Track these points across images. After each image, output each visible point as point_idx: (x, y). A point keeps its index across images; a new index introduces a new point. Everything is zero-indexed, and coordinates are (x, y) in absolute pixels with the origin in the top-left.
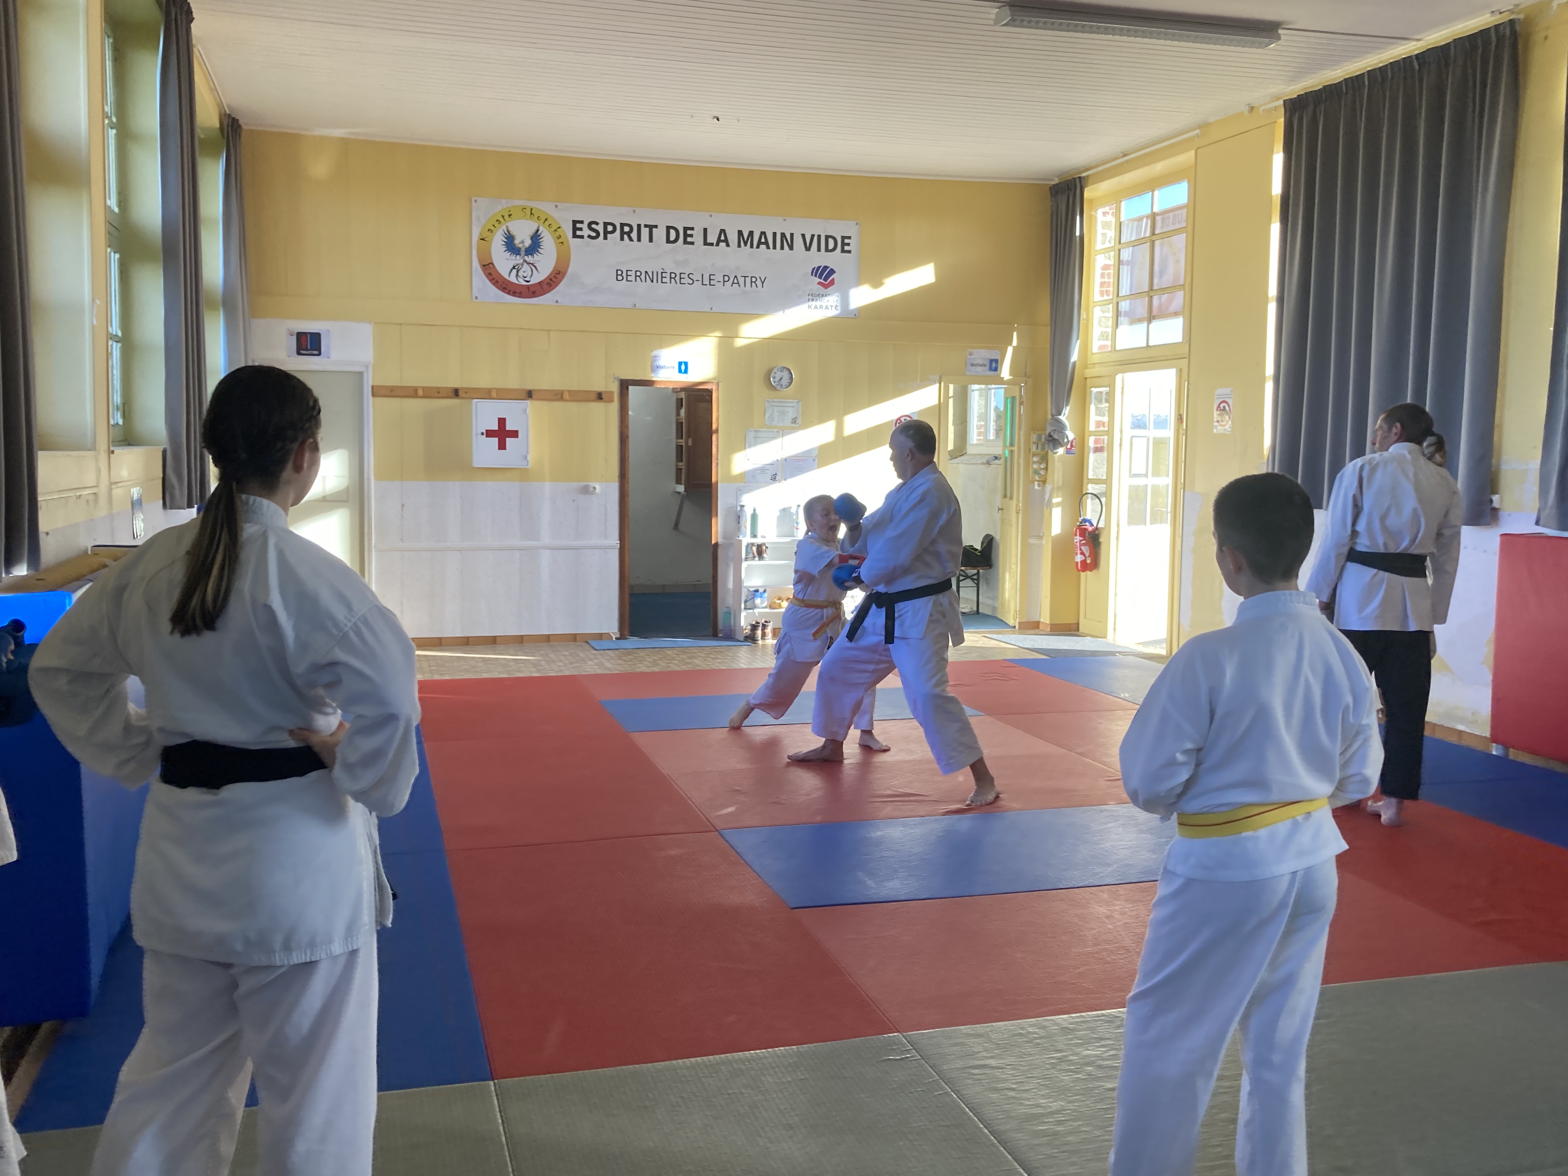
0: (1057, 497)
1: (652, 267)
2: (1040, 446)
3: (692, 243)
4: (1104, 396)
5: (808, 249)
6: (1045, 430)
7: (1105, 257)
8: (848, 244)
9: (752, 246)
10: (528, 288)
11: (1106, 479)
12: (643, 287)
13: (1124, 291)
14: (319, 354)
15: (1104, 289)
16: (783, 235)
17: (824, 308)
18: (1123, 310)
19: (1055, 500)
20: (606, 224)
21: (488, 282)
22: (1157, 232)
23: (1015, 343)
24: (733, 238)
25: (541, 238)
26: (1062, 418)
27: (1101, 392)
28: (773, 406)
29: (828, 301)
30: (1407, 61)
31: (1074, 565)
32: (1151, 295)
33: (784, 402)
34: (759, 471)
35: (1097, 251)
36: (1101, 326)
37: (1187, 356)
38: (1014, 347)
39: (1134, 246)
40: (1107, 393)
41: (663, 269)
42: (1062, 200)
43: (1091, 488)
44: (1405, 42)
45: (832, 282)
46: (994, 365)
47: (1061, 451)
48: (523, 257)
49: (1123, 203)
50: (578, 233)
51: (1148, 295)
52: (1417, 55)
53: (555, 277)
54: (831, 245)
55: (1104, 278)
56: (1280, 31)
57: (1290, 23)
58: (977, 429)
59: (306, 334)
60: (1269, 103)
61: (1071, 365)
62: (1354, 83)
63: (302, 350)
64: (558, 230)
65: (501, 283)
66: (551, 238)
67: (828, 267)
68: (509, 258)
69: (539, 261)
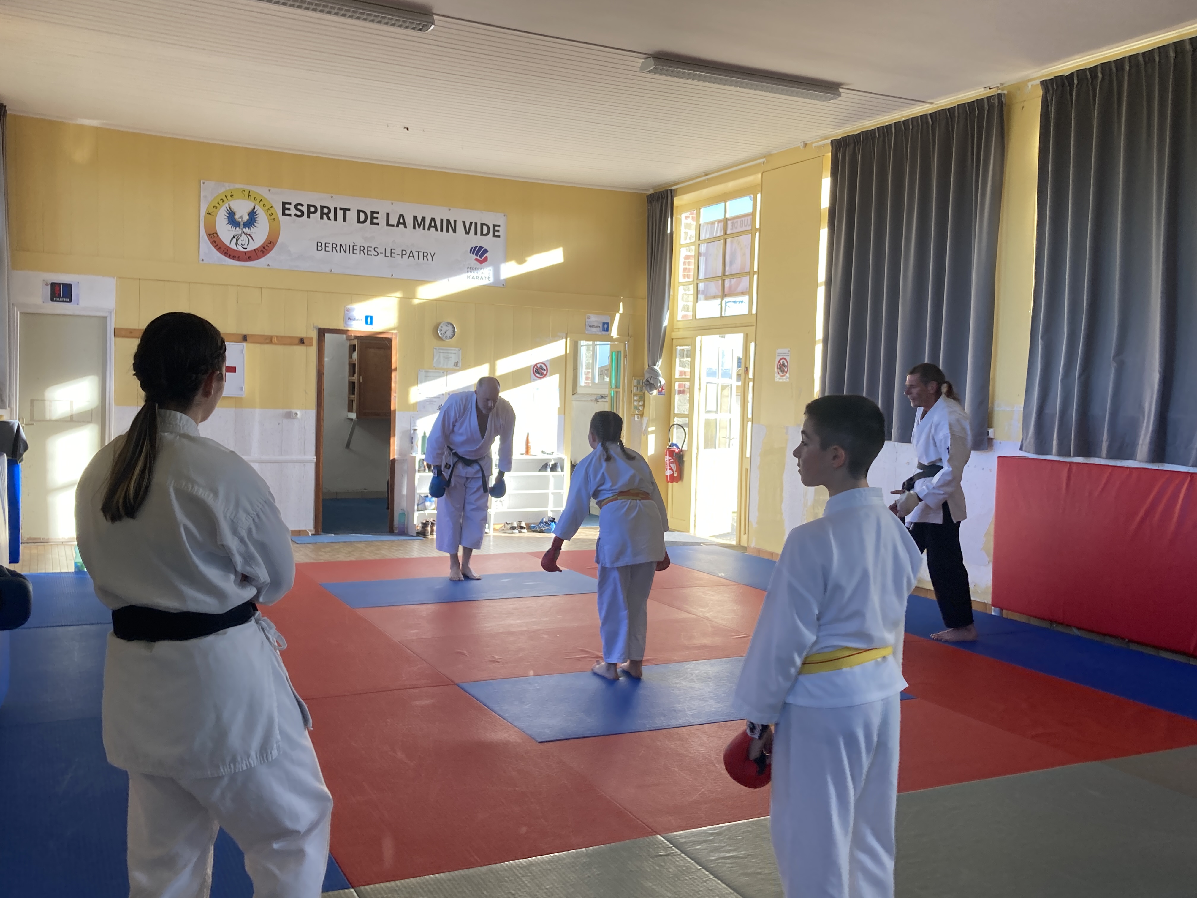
0: (652, 426)
1: (345, 241)
2: (639, 388)
3: (378, 224)
4: (685, 353)
5: (468, 233)
6: (643, 376)
7: (687, 249)
8: (498, 231)
9: (424, 229)
10: (245, 254)
11: (689, 414)
12: (338, 256)
13: (701, 276)
14: (71, 301)
16: (448, 221)
17: (479, 278)
18: (701, 289)
19: (650, 429)
20: (309, 206)
21: (213, 248)
22: (728, 232)
23: (621, 311)
24: (409, 221)
25: (257, 215)
26: (657, 368)
27: (683, 350)
28: (440, 352)
29: (482, 273)
30: (923, 117)
31: (665, 478)
32: (724, 279)
33: (449, 350)
34: (428, 403)
35: (682, 244)
36: (683, 300)
37: (755, 324)
38: (620, 314)
39: (710, 242)
40: (688, 350)
41: (354, 243)
42: (657, 206)
43: (677, 420)
44: (922, 104)
45: (486, 259)
46: (606, 327)
47: (655, 392)
48: (242, 229)
49: (702, 210)
50: (287, 212)
51: (722, 279)
52: (930, 114)
53: (267, 246)
54: (485, 230)
55: (686, 265)
56: (841, 90)
57: (848, 84)
58: (585, 375)
59: (59, 284)
60: (819, 141)
61: (663, 328)
62: (884, 131)
63: (56, 297)
64: (271, 209)
65: (223, 249)
66: (265, 215)
67: (483, 248)
68: (230, 229)
69: (255, 233)
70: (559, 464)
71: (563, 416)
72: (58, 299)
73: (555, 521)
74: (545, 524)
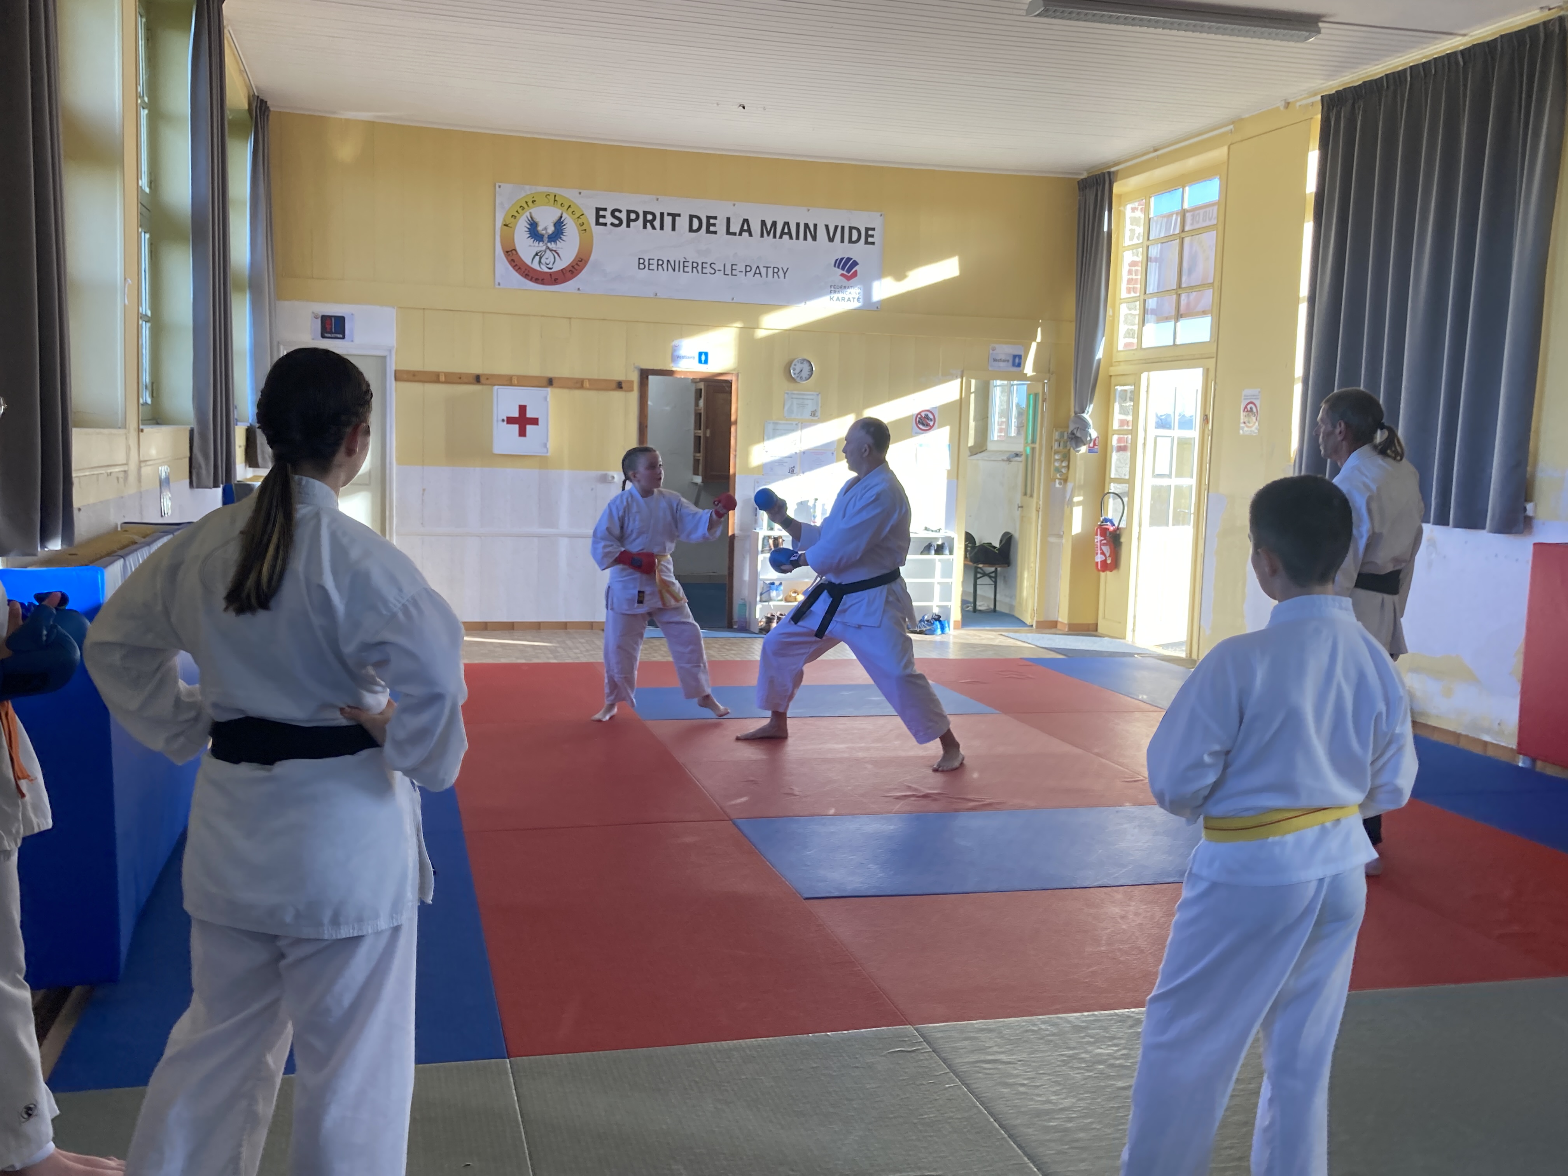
0: (1079, 495)
1: (675, 255)
2: (1062, 444)
3: (715, 233)
4: (1129, 395)
5: (831, 240)
6: (1068, 427)
7: (1133, 253)
8: (872, 236)
9: (775, 237)
11: (1129, 479)
12: (664, 275)
13: (1152, 288)
14: (343, 338)
15: (1132, 286)
16: (806, 226)
17: (846, 300)
18: (1150, 308)
19: (1076, 499)
20: (629, 212)
21: (511, 268)
22: (1187, 229)
23: (1039, 339)
24: (756, 228)
25: (564, 225)
26: (1086, 416)
27: (1126, 391)
28: (792, 398)
29: (850, 293)
30: (1451, 56)
31: (1094, 565)
32: (1179, 293)
33: (805, 394)
34: (777, 464)
35: (1124, 247)
36: (1127, 323)
37: (1215, 355)
38: (1038, 343)
39: (1162, 243)
40: (1131, 392)
41: (685, 258)
42: (1091, 196)
43: (1113, 488)
44: (1450, 37)
45: (855, 274)
46: (1017, 361)
47: (1083, 449)
48: (546, 244)
49: (1153, 199)
50: (601, 220)
51: (1176, 293)
52: (1461, 51)
53: (577, 264)
54: (855, 237)
55: (1131, 274)
56: (1320, 25)
57: (1331, 16)
58: (998, 425)
59: (330, 317)
60: (1305, 98)
61: (1095, 362)
62: (1395, 79)
63: (327, 333)
64: (581, 217)
65: (523, 270)
66: (574, 224)
67: (851, 259)
68: (532, 244)
69: (562, 248)
70: (946, 544)
71: (956, 480)
72: (329, 335)
73: (941, 619)
74: (926, 622)
